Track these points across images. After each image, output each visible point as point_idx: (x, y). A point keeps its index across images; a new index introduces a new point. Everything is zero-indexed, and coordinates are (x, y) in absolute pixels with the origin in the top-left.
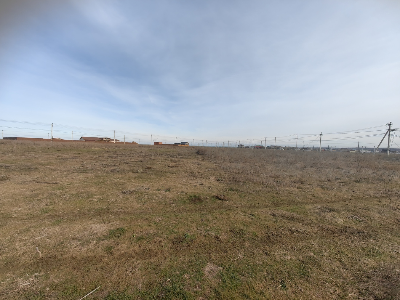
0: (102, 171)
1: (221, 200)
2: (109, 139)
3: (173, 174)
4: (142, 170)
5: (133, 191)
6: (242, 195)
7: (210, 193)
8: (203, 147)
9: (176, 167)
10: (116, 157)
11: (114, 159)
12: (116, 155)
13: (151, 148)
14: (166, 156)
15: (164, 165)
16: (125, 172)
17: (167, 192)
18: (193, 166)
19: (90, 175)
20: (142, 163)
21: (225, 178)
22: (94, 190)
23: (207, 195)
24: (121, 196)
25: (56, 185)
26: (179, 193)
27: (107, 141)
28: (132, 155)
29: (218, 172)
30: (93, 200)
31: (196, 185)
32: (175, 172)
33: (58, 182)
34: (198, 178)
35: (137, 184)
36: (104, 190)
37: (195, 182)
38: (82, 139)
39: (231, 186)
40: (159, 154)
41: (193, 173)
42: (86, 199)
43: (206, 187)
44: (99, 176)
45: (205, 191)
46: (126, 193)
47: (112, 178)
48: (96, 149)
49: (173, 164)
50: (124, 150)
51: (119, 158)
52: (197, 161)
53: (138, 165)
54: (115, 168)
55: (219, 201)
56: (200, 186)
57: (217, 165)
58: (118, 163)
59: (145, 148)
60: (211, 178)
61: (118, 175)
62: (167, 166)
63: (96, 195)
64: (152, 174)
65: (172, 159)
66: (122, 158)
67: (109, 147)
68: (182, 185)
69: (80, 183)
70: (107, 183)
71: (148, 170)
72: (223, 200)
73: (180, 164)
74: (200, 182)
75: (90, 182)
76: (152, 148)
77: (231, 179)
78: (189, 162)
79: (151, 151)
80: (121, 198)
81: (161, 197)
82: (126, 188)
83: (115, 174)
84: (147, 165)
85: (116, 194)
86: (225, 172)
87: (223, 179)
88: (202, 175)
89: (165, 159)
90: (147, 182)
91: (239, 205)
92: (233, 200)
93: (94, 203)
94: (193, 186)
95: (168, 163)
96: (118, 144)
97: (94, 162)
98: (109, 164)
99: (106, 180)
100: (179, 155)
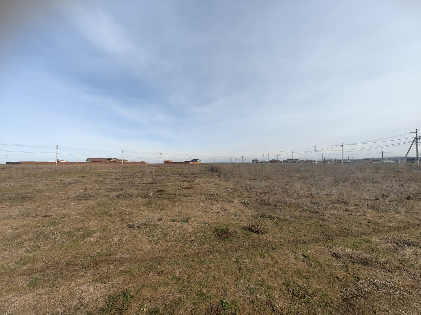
0: (106, 197)
1: (255, 232)
2: (117, 159)
3: (189, 198)
4: (152, 194)
5: (143, 224)
6: (279, 224)
7: (238, 222)
8: (216, 163)
9: (190, 188)
10: (123, 179)
11: (121, 182)
12: (123, 177)
13: (160, 167)
14: (178, 176)
15: (177, 187)
16: (133, 197)
17: (185, 224)
18: (209, 187)
19: (92, 203)
20: (153, 184)
21: (250, 201)
22: (93, 224)
23: (236, 226)
24: (127, 231)
25: (48, 219)
26: (200, 224)
27: (115, 162)
28: (141, 176)
29: (240, 192)
30: (90, 241)
31: (219, 211)
32: (190, 195)
33: (52, 214)
34: (219, 201)
35: (147, 214)
36: (106, 224)
37: (217, 206)
38: (89, 161)
39: (262, 211)
40: (169, 173)
42: (81, 239)
43: (231, 213)
44: (103, 204)
45: (231, 219)
46: (133, 227)
47: (116, 206)
48: (102, 170)
49: (186, 185)
50: (132, 171)
51: (127, 180)
52: (212, 180)
53: (147, 188)
54: (121, 192)
55: (253, 235)
56: (223, 213)
57: (237, 184)
58: (125, 186)
59: (154, 168)
60: (234, 200)
61: (124, 201)
62: (181, 187)
63: (94, 232)
64: (164, 199)
65: (185, 178)
66: (130, 180)
67: (117, 168)
68: (201, 212)
69: (77, 215)
70: (111, 213)
71: (158, 193)
72: (259, 232)
73: (195, 184)
74: (223, 207)
75: (90, 214)
76: (163, 167)
77: (259, 201)
78: (205, 182)
79: (161, 170)
80: (127, 235)
81: (178, 231)
82: (134, 220)
83: (121, 200)
84: (158, 188)
85: (121, 229)
86: (248, 192)
87: (249, 202)
88: (222, 197)
89: (177, 179)
90: (159, 210)
91: (280, 240)
92: (271, 232)
93: (91, 245)
94: (215, 212)
95: (181, 183)
97: (99, 186)
98: (115, 187)
99: (110, 209)
100: (192, 174)
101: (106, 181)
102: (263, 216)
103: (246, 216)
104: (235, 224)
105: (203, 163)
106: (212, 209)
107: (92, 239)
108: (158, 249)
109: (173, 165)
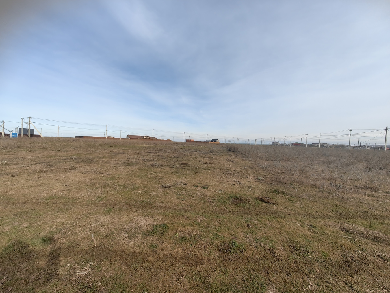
0: (144, 165)
1: (266, 203)
3: (208, 171)
4: (178, 166)
5: (172, 186)
6: (292, 200)
7: (251, 193)
9: (209, 163)
10: (154, 153)
11: (153, 155)
12: (154, 151)
13: (184, 145)
14: (199, 153)
15: (198, 162)
16: (163, 167)
19: (134, 168)
20: (178, 158)
23: (248, 196)
24: (161, 190)
25: (108, 176)
26: (217, 191)
28: (168, 151)
29: (256, 170)
30: (137, 192)
31: (234, 183)
32: (209, 169)
33: (111, 173)
34: (235, 176)
35: (174, 179)
36: (146, 183)
37: (232, 180)
38: (128, 138)
39: (276, 187)
40: (191, 150)
41: (228, 170)
42: (132, 191)
43: (245, 186)
45: (245, 191)
46: (165, 188)
47: (152, 172)
48: (138, 145)
49: (206, 161)
50: (161, 147)
51: (157, 153)
52: (230, 158)
53: (173, 161)
54: (154, 162)
55: (264, 205)
56: (238, 185)
57: (253, 163)
58: (156, 158)
59: (178, 145)
60: (249, 176)
61: (157, 169)
62: (201, 162)
63: (139, 187)
64: (188, 170)
65: (204, 155)
66: (160, 154)
68: (219, 183)
71: (183, 165)
72: (270, 203)
73: (214, 160)
74: (238, 181)
75: (134, 175)
77: (273, 179)
78: (222, 159)
79: (184, 147)
80: (162, 192)
81: (199, 194)
82: (166, 182)
83: (154, 168)
84: (182, 161)
85: (157, 188)
86: (263, 170)
87: (264, 179)
88: (238, 173)
89: (198, 155)
90: (183, 178)
91: (290, 212)
92: (282, 204)
93: (138, 195)
94: (231, 184)
95: (202, 159)
96: (156, 142)
97: (137, 157)
98: (149, 159)
99: (148, 174)
100: (211, 152)
101: (142, 154)
102: (277, 191)
103: (259, 190)
104: (248, 194)
105: (221, 143)
106: (228, 182)
107: (139, 192)
108: (184, 203)
109: (195, 144)
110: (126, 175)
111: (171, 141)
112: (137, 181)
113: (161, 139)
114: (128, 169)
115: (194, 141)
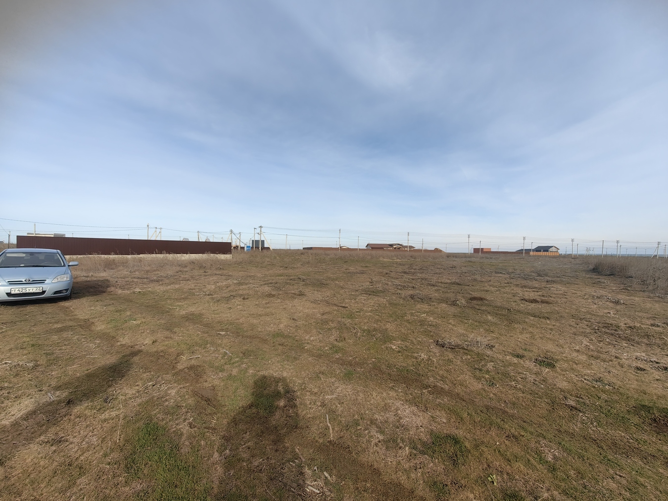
3: (543, 321)
4: (463, 302)
5: (458, 346)
13: (469, 259)
14: (508, 276)
16: (433, 302)
19: (383, 300)
22: (390, 327)
24: (436, 350)
25: (345, 311)
32: (546, 315)
33: (347, 305)
36: (406, 332)
40: (488, 270)
42: (382, 343)
44: (396, 304)
46: (444, 346)
47: (413, 310)
49: (532, 295)
50: (424, 262)
52: (602, 292)
53: (452, 290)
54: (415, 292)
61: (422, 306)
62: (519, 298)
64: (489, 313)
70: (408, 318)
71: (475, 302)
73: (554, 296)
82: (443, 336)
83: (417, 303)
89: (506, 282)
90: (482, 331)
95: (519, 290)
96: (414, 253)
97: (385, 280)
98: (405, 284)
99: (406, 313)
100: (539, 275)
101: (392, 275)
106: (617, 358)
109: (494, 257)
110: (371, 311)
111: (441, 251)
112: (388, 326)
113: (423, 249)
114: (373, 301)
115: (492, 250)
